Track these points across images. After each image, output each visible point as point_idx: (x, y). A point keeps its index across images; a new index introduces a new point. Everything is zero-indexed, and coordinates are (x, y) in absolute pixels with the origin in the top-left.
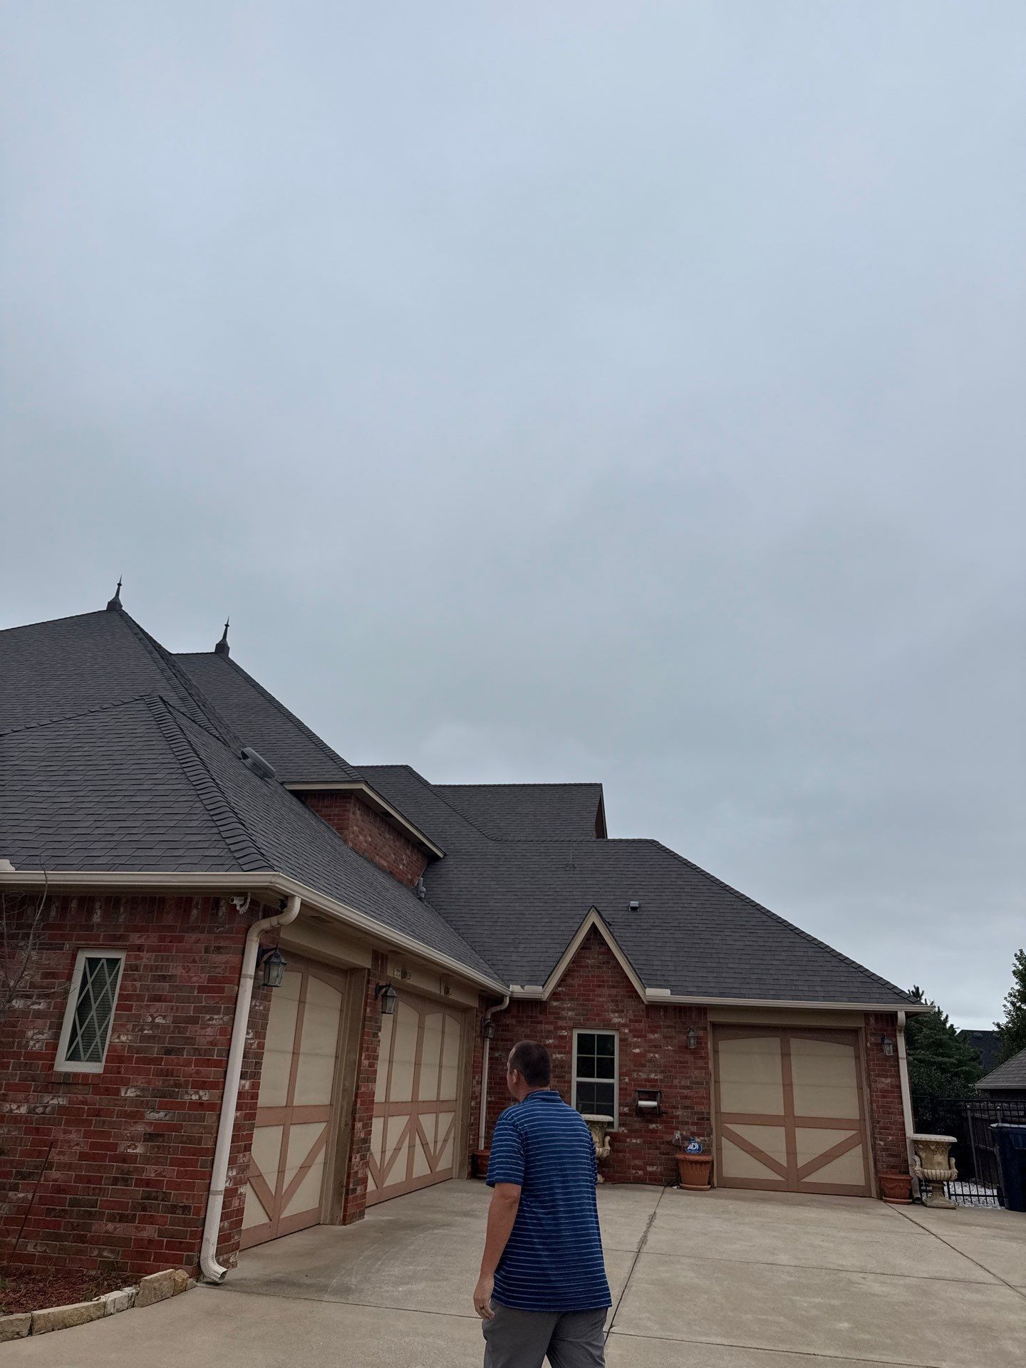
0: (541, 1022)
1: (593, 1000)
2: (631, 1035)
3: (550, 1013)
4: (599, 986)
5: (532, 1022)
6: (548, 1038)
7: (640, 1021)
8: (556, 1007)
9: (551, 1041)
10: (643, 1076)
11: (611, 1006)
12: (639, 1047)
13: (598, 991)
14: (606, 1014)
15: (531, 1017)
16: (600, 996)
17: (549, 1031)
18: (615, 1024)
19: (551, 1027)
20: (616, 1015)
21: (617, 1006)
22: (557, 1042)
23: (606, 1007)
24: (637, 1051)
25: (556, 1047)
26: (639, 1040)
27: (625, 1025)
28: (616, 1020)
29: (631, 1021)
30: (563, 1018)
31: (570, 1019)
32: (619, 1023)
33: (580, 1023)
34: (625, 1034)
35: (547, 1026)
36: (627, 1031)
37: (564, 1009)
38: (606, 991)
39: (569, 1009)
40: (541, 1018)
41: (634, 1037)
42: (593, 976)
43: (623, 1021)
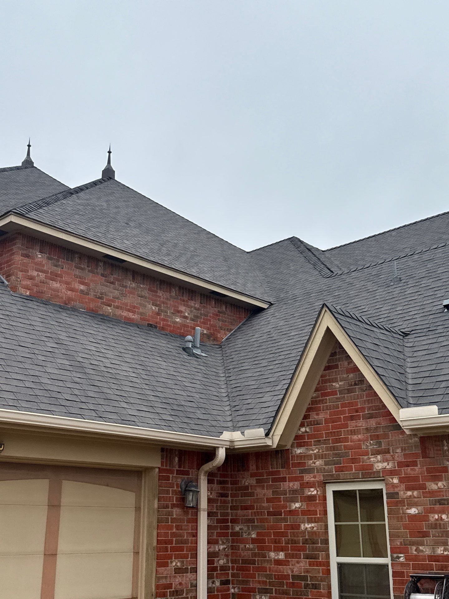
0: (284, 479)
1: (346, 440)
2: (403, 486)
3: (295, 465)
4: (352, 418)
5: (274, 480)
6: (294, 501)
7: (414, 464)
8: (300, 456)
9: (297, 505)
10: (426, 551)
11: (370, 445)
12: (415, 505)
13: (352, 425)
14: (366, 457)
15: (272, 473)
16: (353, 432)
17: (295, 491)
18: (378, 472)
19: (296, 485)
20: (379, 457)
21: (380, 444)
22: (305, 507)
23: (364, 447)
24: (413, 511)
25: (304, 513)
26: (415, 493)
27: (392, 473)
28: (379, 466)
29: (400, 464)
30: (310, 471)
31: (319, 470)
32: (384, 469)
33: (332, 476)
34: (394, 486)
35: (291, 484)
36: (396, 481)
37: (309, 457)
38: (362, 424)
39: (317, 457)
40: (283, 473)
41: (408, 489)
42: (343, 406)
43: (389, 466)
